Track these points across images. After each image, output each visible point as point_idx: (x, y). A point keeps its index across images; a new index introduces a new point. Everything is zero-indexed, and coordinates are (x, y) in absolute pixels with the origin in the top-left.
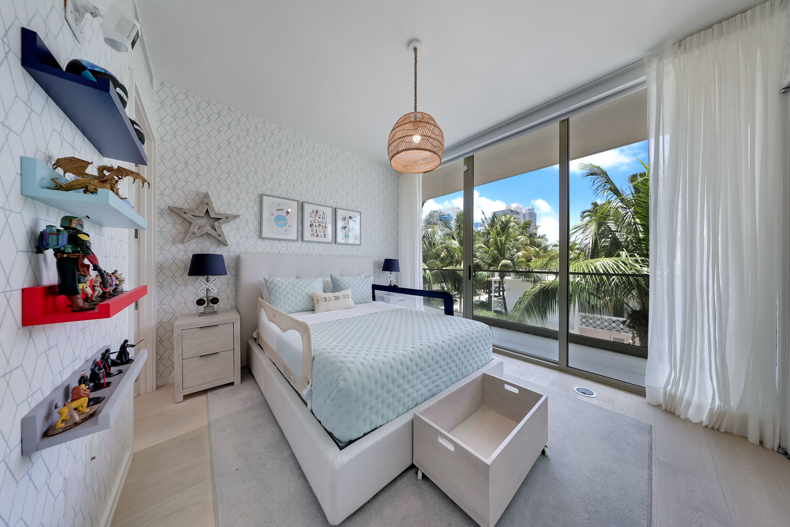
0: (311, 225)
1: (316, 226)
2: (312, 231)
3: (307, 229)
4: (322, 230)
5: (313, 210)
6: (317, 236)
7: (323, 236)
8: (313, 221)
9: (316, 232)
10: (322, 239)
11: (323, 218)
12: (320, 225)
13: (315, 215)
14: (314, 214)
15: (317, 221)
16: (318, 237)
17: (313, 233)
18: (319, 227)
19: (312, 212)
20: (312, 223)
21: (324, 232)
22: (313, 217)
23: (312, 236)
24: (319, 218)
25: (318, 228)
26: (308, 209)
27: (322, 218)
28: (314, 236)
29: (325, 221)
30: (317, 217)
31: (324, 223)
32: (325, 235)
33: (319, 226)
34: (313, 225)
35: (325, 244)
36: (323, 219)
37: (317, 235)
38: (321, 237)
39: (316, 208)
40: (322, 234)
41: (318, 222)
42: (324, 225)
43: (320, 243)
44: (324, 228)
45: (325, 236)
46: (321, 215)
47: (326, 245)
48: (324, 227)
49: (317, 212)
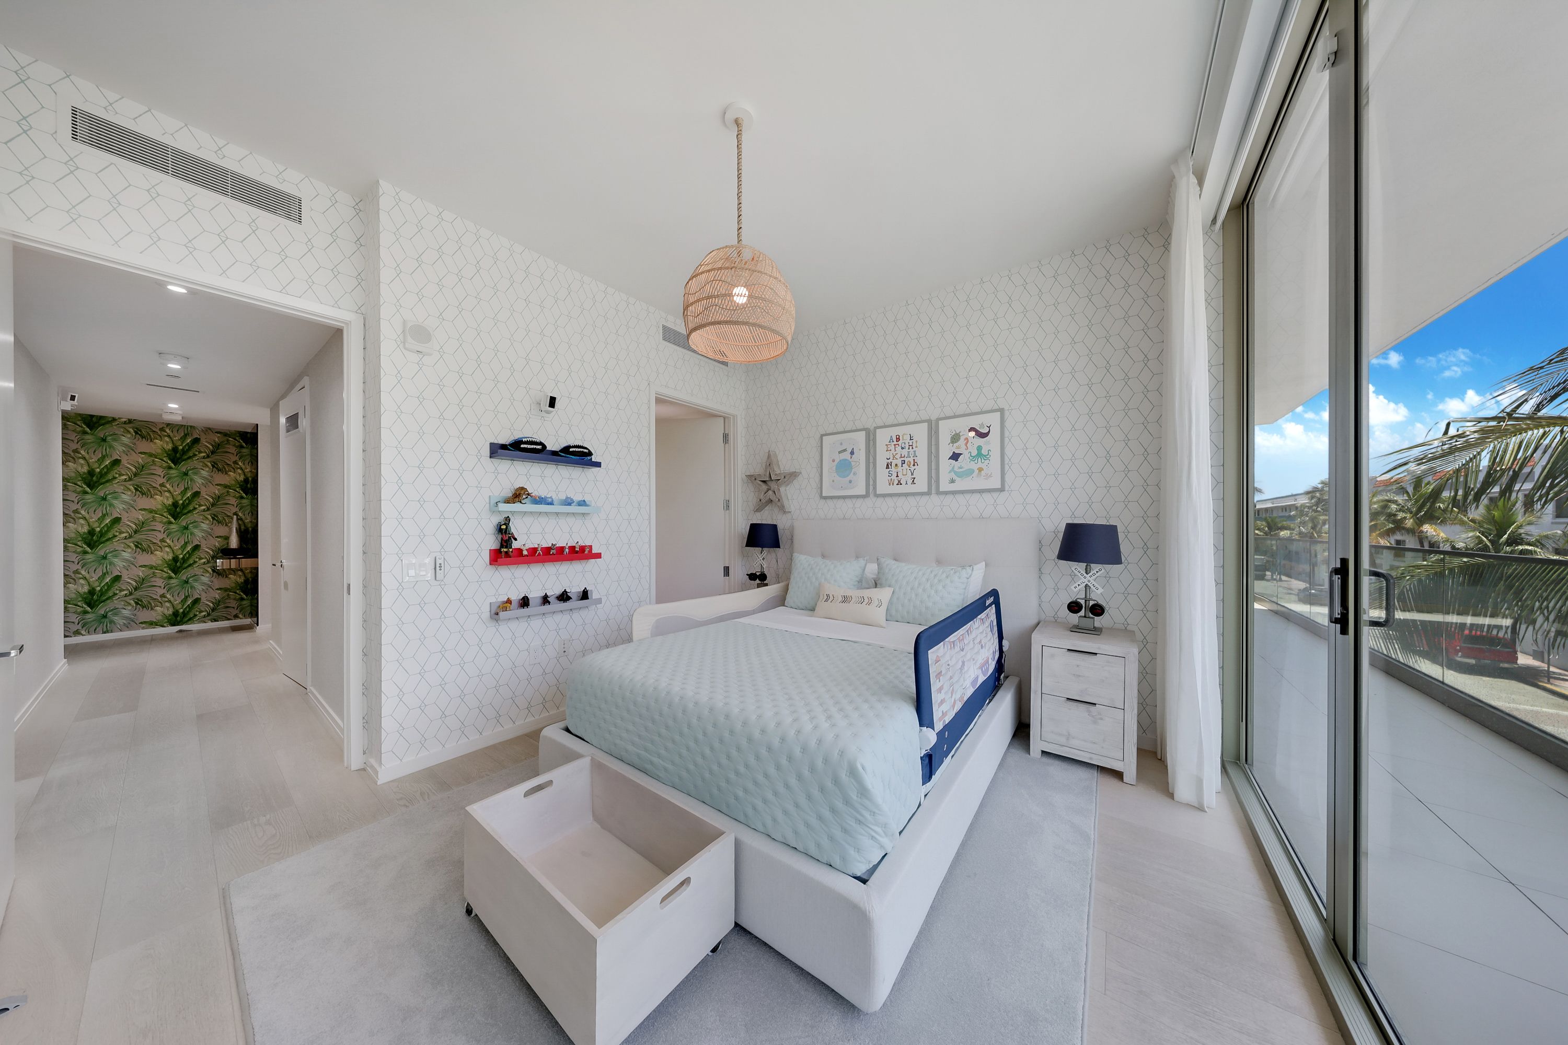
0: (888, 465)
1: (896, 465)
2: (890, 475)
3: (882, 474)
4: (908, 470)
5: (891, 437)
6: (899, 483)
7: (910, 481)
8: (892, 458)
9: (897, 476)
10: (910, 489)
11: (911, 447)
12: (904, 461)
13: (895, 445)
14: (893, 443)
15: (898, 456)
16: (901, 484)
17: (891, 479)
18: (902, 466)
19: (890, 442)
20: (889, 461)
21: (912, 474)
22: (891, 450)
23: (890, 484)
24: (902, 448)
25: (900, 468)
26: (883, 437)
27: (907, 447)
28: (893, 484)
29: (915, 451)
30: (899, 448)
31: (912, 456)
32: (914, 478)
33: (902, 464)
34: (891, 466)
35: (916, 497)
36: (909, 449)
37: (899, 481)
38: (906, 484)
39: (894, 432)
40: (909, 478)
41: (901, 457)
42: (911, 460)
43: (906, 495)
44: (912, 466)
45: (913, 481)
46: (905, 444)
47: (918, 498)
48: (912, 463)
49: (898, 439)
